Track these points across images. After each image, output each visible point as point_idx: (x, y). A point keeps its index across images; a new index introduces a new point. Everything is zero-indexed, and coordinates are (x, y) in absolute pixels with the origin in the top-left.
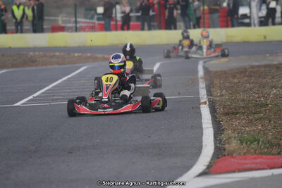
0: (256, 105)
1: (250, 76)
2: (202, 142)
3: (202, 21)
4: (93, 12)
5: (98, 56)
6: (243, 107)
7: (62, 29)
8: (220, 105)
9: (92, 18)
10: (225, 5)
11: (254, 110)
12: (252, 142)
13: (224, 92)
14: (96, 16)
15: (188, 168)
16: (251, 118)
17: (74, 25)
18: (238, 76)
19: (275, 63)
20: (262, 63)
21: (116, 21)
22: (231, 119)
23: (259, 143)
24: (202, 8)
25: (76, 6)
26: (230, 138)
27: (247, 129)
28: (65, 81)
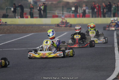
2: (115, 65)
4: (70, 10)
7: (57, 17)
9: (70, 12)
14: (71, 11)
15: (109, 76)
17: (62, 15)
25: (63, 7)
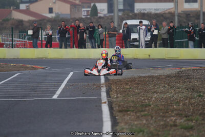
0: (142, 106)
1: (138, 84)
3: (104, 42)
4: (25, 34)
5: (28, 66)
6: (133, 107)
7: (2, 46)
8: (116, 105)
9: (24, 38)
10: (121, 31)
11: (140, 109)
12: (139, 133)
13: (119, 95)
14: (27, 37)
16: (138, 114)
17: (11, 43)
18: (130, 83)
19: (157, 75)
20: (147, 75)
21: (42, 41)
22: (124, 115)
23: (143, 133)
24: (104, 33)
26: (123, 129)
27: (136, 123)
28: (3, 83)
